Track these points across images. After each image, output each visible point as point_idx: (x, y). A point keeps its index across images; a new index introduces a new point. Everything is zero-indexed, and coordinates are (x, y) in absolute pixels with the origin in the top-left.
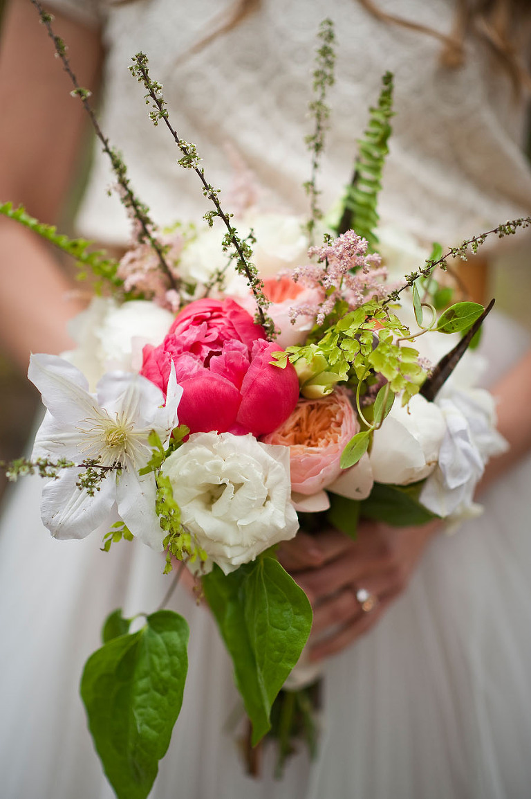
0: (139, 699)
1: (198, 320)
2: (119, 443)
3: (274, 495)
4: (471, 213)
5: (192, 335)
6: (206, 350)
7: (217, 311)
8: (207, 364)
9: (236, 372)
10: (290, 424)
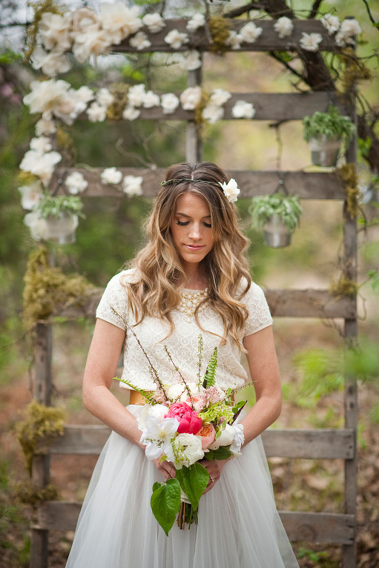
0: (167, 501)
1: (178, 408)
2: (164, 436)
3: (199, 448)
4: (229, 380)
5: (177, 411)
6: (181, 415)
7: (181, 406)
8: (181, 417)
9: (189, 419)
10: (200, 432)
